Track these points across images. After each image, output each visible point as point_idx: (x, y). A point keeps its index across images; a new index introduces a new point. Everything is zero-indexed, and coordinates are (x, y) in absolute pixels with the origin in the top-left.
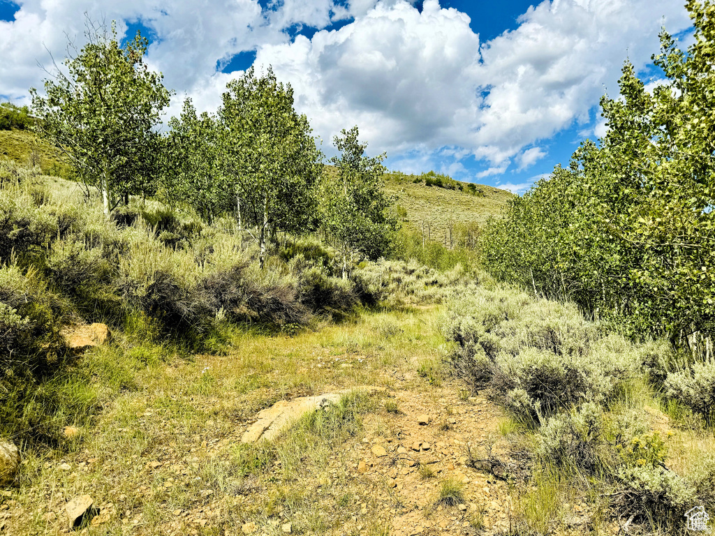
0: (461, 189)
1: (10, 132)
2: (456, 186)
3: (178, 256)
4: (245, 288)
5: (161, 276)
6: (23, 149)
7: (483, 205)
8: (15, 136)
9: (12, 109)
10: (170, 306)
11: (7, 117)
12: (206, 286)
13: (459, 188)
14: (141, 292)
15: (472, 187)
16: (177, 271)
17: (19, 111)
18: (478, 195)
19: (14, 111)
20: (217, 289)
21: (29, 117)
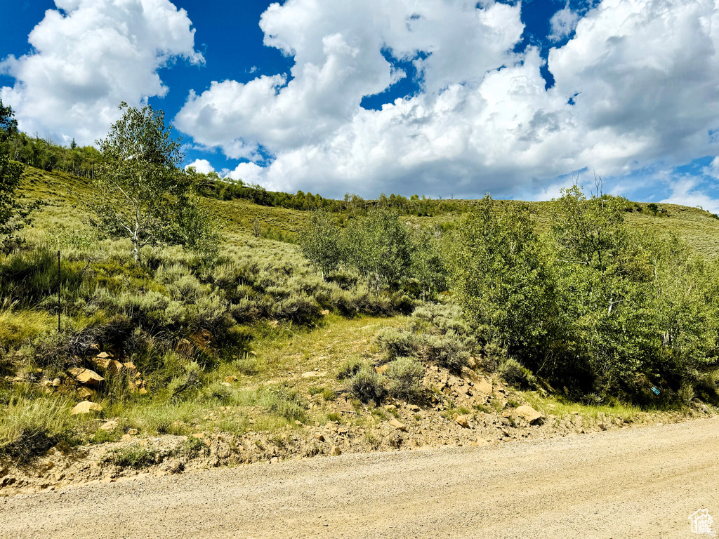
0: (640, 210)
1: (231, 202)
2: (634, 208)
3: (346, 292)
4: (367, 303)
5: (341, 298)
6: (242, 215)
7: (665, 227)
8: (236, 205)
9: (231, 183)
10: (344, 306)
11: (228, 190)
12: (354, 301)
13: (638, 210)
14: (336, 302)
15: (653, 207)
16: (345, 296)
17: (236, 184)
18: (660, 216)
19: (233, 184)
20: (358, 302)
21: (243, 187)
